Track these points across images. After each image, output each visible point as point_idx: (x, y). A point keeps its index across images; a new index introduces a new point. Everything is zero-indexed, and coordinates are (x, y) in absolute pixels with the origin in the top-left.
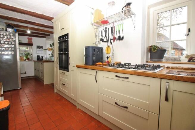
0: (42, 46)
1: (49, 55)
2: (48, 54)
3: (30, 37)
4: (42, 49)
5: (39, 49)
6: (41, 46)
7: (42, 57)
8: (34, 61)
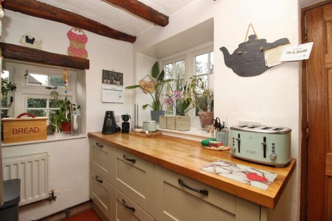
0: (122, 74)
1: (145, 107)
2: (142, 106)
3: (78, 32)
4: (122, 84)
5: (112, 83)
6: (118, 74)
7: (126, 118)
8: (91, 136)
